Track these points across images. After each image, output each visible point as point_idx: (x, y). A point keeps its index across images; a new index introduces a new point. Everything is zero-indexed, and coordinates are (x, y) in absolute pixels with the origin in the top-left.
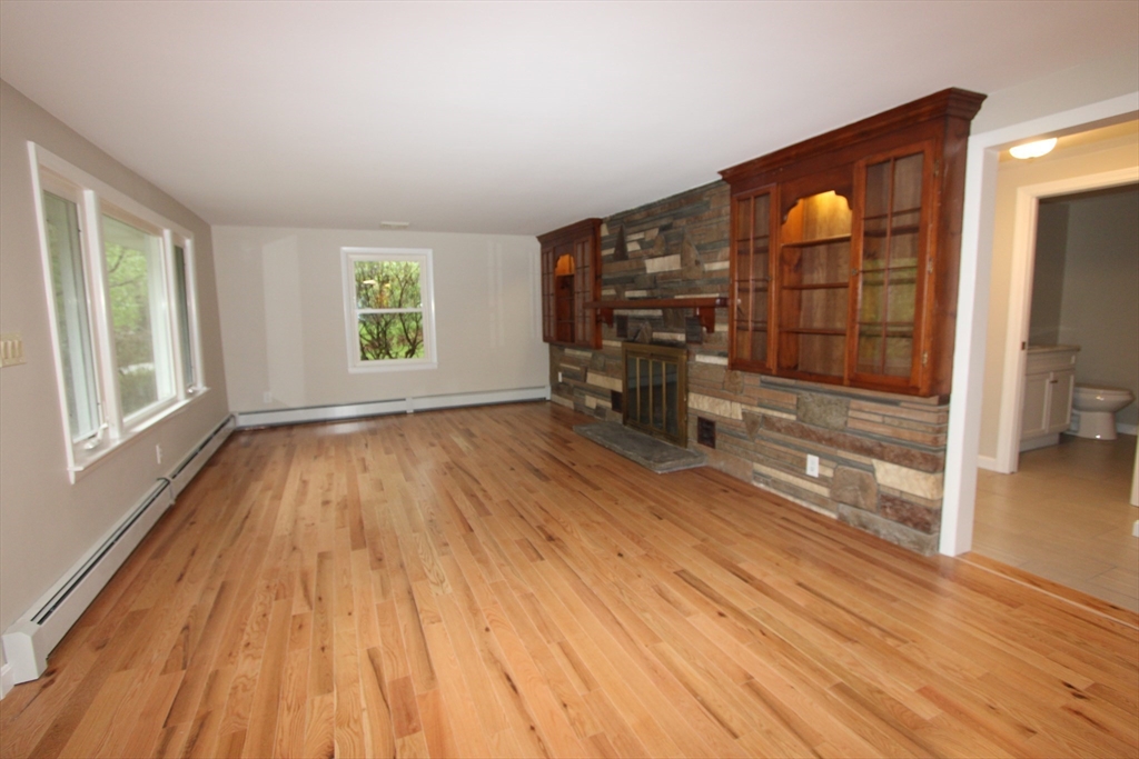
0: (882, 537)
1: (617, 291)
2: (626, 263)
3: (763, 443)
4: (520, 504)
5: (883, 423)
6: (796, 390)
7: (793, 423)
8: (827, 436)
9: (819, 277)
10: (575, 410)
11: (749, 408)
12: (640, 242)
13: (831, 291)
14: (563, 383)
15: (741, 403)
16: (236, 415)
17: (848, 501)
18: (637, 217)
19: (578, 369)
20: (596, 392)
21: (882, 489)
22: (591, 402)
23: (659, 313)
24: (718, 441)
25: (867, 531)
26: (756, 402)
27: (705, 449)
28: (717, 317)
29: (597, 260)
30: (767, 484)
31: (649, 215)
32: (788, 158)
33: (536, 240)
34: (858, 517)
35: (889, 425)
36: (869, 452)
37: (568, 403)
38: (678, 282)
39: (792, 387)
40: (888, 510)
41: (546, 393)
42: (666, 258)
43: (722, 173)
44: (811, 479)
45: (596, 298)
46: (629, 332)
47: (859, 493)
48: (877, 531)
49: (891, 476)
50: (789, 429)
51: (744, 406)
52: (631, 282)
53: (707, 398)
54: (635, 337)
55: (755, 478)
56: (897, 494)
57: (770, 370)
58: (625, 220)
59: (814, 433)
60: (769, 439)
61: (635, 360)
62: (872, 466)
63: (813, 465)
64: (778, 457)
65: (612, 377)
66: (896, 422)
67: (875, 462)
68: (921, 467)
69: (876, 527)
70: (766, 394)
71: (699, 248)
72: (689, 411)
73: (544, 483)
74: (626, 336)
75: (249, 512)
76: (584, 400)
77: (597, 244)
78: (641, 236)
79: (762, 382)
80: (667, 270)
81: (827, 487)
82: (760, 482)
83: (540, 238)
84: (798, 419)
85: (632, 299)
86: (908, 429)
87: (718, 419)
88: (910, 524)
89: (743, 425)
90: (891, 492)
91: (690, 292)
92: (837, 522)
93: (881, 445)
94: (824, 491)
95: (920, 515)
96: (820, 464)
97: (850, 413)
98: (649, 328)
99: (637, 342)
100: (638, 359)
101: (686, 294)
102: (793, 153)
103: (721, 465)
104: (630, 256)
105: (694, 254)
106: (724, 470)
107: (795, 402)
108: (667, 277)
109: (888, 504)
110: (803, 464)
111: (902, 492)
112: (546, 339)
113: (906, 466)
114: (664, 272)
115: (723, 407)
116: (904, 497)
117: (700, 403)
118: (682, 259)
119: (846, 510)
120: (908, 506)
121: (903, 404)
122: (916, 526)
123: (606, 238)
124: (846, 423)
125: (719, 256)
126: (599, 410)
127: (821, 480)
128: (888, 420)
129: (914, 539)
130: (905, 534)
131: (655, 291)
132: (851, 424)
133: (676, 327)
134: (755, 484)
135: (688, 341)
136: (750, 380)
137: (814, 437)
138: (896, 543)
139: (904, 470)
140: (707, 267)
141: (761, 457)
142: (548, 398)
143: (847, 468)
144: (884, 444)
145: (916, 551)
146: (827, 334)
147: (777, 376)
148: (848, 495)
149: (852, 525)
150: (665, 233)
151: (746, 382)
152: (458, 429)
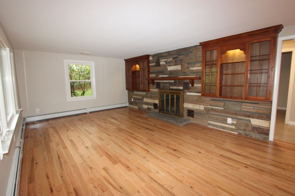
0: (253, 138)
1: (156, 75)
2: (160, 68)
3: (212, 116)
4: (153, 139)
5: (253, 109)
6: (224, 101)
7: (223, 110)
8: (234, 113)
9: (230, 72)
10: (139, 109)
11: (206, 106)
12: (165, 61)
13: (233, 75)
14: (133, 101)
15: (204, 105)
16: (26, 118)
17: (242, 129)
18: (164, 55)
19: (140, 97)
20: (147, 104)
21: (253, 125)
22: (145, 107)
23: (173, 81)
24: (195, 116)
25: (248, 137)
26: (209, 105)
27: (190, 118)
28: (195, 82)
29: (149, 67)
30: (213, 126)
31: (169, 54)
32: (224, 40)
33: (124, 60)
34: (245, 133)
35: (255, 109)
36: (249, 116)
37: (136, 107)
38: (180, 73)
39: (222, 100)
40: (255, 131)
41: (127, 104)
42: (176, 66)
43: (200, 43)
44: (229, 124)
45: (148, 77)
46: (161, 87)
47: (246, 127)
48: (252, 136)
49: (255, 122)
50: (221, 111)
51: (204, 106)
52: (162, 73)
53: (191, 104)
54: (163, 88)
55: (209, 125)
56: (258, 127)
57: (217, 96)
58: (159, 55)
59: (230, 112)
60: (214, 114)
61: (164, 94)
62: (249, 120)
63: (230, 120)
64: (217, 119)
65: (154, 99)
66: (258, 108)
67: (251, 119)
68: (266, 119)
69: (251, 135)
70: (212, 103)
71: (187, 63)
72: (184, 108)
73: (153, 132)
74: (160, 88)
75: (58, 155)
76: (143, 106)
77: (149, 62)
78: (166, 60)
79: (211, 99)
80: (176, 69)
81: (235, 126)
82: (210, 126)
83: (125, 60)
84: (224, 109)
85: (162, 77)
86: (261, 110)
87: (195, 110)
88: (262, 134)
89: (205, 111)
90: (256, 126)
91: (184, 75)
92: (238, 135)
93: (252, 114)
94: (234, 127)
95: (265, 131)
96: (232, 120)
97: (242, 107)
98: (169, 85)
99: (164, 89)
100: (165, 94)
101: (183, 76)
102: (227, 39)
103: (196, 122)
104: (161, 65)
105: (186, 65)
106: (197, 123)
107: (223, 104)
108: (176, 71)
109: (255, 129)
110: (226, 120)
111: (259, 126)
112: (127, 89)
113: (261, 119)
114: (175, 70)
115: (197, 106)
116: (260, 127)
117: (188, 106)
118: (182, 67)
119: (241, 132)
120: (261, 129)
121: (260, 104)
122: (264, 134)
123: (151, 60)
124: (241, 109)
125: (196, 66)
126: (148, 109)
127: (232, 124)
128: (255, 108)
129: (263, 137)
130: (260, 136)
131: (171, 75)
132: (242, 109)
133: (180, 85)
134: (209, 126)
135: (184, 89)
136: (208, 99)
137: (230, 113)
138: (258, 139)
139: (260, 120)
140: (191, 69)
141: (211, 119)
142: (128, 106)
143: (241, 121)
144: (254, 114)
145: (264, 140)
146: (232, 86)
147: (219, 97)
148: (242, 128)
149: (243, 135)
150: (175, 59)
151: (206, 99)
152: (109, 117)
